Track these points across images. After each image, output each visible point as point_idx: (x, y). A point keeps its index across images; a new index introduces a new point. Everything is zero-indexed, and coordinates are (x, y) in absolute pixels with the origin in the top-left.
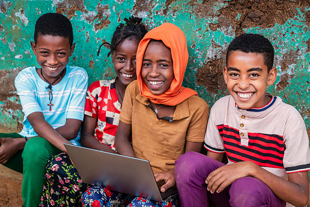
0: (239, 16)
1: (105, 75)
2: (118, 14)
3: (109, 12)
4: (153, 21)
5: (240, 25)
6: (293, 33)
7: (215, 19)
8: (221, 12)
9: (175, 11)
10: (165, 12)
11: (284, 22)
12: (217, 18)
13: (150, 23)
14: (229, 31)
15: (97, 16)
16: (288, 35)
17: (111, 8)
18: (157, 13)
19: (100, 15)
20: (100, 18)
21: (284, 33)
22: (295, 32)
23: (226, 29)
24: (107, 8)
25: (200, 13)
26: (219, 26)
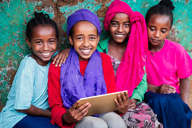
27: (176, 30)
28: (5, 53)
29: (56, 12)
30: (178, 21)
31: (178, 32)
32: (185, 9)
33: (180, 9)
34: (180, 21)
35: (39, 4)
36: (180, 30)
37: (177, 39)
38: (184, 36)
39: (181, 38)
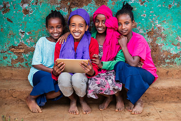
0: (69, 4)
1: (10, 34)
2: (14, 6)
3: (9, 5)
4: (31, 8)
5: (70, 7)
6: (91, 9)
7: (59, 5)
8: (61, 2)
9: (41, 3)
10: (36, 3)
11: (87, 5)
12: (60, 5)
13: (30, 9)
14: (65, 10)
15: (3, 7)
16: (89, 10)
17: (10, 3)
18: (33, 4)
19: (5, 6)
20: (5, 8)
21: (87, 9)
22: (92, 8)
23: (64, 9)
24: (8, 3)
25: (52, 3)
26: (61, 8)
27: (162, 28)
28: (38, 35)
29: (69, 12)
30: (163, 21)
31: (164, 29)
32: (169, 12)
33: (164, 12)
34: (165, 21)
35: (58, 6)
36: (166, 28)
37: (163, 35)
38: (170, 33)
39: (167, 34)
